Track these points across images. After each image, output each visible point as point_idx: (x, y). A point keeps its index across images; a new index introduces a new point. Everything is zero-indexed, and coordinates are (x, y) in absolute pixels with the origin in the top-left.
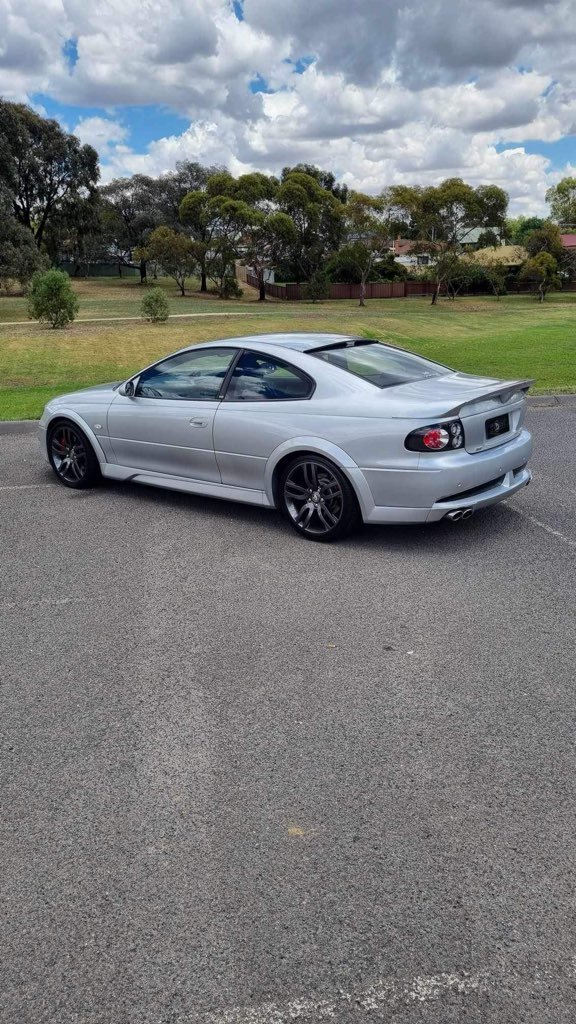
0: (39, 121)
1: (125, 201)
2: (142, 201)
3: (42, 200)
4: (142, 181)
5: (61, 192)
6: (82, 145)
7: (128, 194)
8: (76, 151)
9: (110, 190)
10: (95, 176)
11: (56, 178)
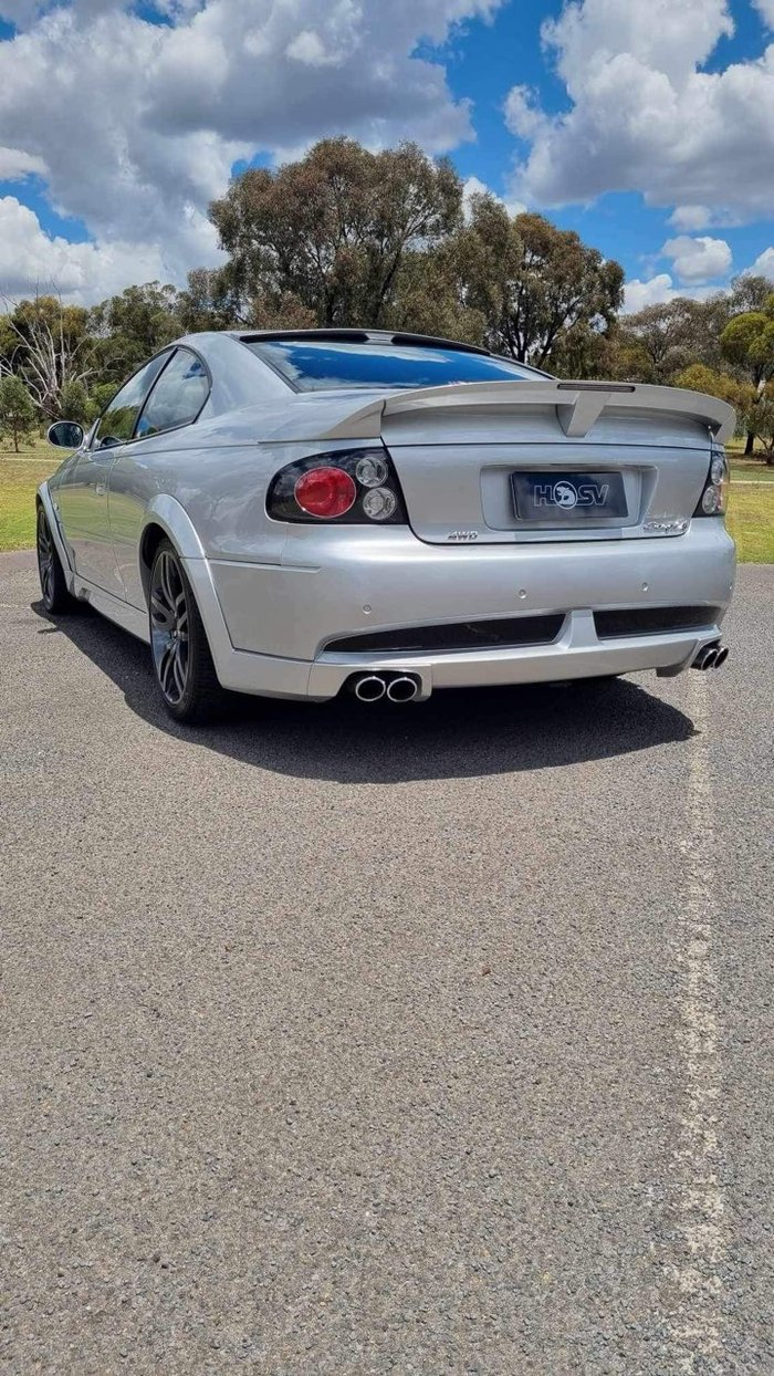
0: (554, 234)
1: (657, 333)
2: (680, 335)
3: (542, 336)
4: (685, 306)
5: (568, 322)
6: (604, 262)
7: (663, 326)
8: (595, 269)
9: (638, 321)
10: (616, 301)
11: (564, 306)
